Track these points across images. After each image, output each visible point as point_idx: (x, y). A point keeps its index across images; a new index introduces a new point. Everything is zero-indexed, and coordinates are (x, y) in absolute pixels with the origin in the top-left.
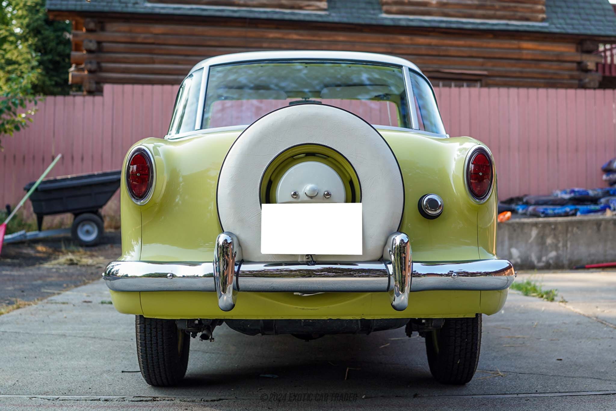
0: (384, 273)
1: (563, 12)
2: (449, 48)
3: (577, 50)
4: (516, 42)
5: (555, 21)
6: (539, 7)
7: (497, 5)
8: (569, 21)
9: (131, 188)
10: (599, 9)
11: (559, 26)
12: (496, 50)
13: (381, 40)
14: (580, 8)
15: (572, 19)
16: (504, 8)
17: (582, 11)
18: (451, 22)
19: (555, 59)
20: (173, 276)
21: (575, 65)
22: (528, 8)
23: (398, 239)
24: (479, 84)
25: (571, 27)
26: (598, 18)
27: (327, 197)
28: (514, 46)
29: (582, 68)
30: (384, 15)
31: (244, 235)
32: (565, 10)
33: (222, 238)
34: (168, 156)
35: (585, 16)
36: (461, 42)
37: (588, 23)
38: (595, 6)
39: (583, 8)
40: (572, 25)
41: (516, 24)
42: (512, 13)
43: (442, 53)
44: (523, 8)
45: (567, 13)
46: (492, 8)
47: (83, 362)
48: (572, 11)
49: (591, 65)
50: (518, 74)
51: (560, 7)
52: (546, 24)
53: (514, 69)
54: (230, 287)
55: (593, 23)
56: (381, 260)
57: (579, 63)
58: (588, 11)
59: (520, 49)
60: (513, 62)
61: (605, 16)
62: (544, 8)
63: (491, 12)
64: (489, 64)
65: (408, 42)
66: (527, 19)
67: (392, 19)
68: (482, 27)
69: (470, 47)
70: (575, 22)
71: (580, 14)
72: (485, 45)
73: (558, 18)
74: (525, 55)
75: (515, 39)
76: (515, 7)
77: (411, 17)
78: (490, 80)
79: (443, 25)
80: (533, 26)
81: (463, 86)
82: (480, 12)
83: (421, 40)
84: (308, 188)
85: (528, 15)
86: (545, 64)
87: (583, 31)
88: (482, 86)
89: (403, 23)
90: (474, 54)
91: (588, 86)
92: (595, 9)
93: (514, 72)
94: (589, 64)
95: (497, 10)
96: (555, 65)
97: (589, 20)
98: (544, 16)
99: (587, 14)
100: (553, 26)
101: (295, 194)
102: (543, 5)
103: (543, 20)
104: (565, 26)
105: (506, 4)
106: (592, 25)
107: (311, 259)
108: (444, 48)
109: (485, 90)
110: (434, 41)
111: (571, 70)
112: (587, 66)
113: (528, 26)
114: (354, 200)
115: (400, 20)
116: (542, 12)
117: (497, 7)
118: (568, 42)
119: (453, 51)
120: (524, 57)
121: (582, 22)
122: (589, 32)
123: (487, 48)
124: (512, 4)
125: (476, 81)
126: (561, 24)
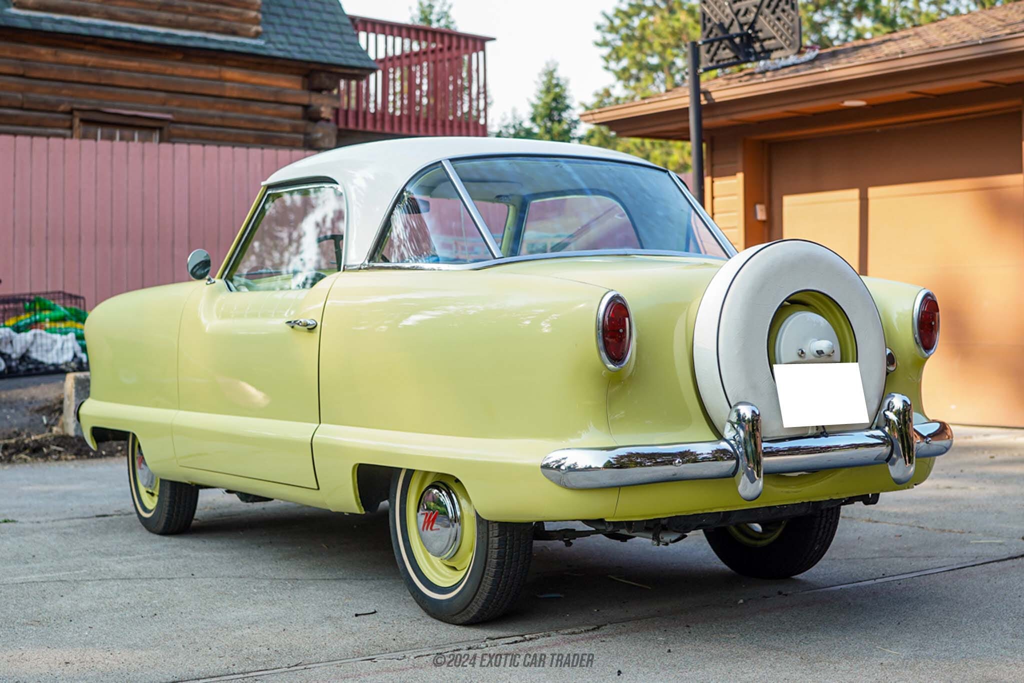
1: (282, 25)
2: (115, 72)
3: (303, 88)
4: (216, 68)
5: (274, 38)
6: (253, 14)
7: (191, 6)
8: (292, 39)
10: (333, 23)
11: (280, 46)
12: (186, 80)
13: (8, 54)
14: (305, 19)
15: (297, 36)
16: (200, 12)
17: (308, 24)
18: (120, 30)
19: (272, 99)
21: (299, 110)
22: (236, 14)
24: (156, 136)
25: (296, 48)
26: (333, 37)
28: (212, 75)
29: (311, 115)
30: (13, 11)
32: (285, 20)
35: (314, 33)
36: (134, 64)
37: (319, 44)
38: (326, 17)
39: (310, 20)
40: (299, 45)
41: (217, 39)
42: (212, 21)
43: (103, 82)
44: (228, 13)
45: (289, 26)
46: (183, 10)
48: (294, 22)
49: (326, 112)
50: (217, 121)
51: (278, 15)
52: (260, 42)
53: (212, 112)
55: (327, 44)
57: (306, 107)
58: (318, 25)
59: (221, 79)
60: (210, 100)
61: (342, 34)
62: (260, 16)
63: (181, 17)
64: (175, 103)
65: (50, 58)
66: (234, 33)
67: (28, 18)
68: (168, 41)
69: (147, 72)
70: (301, 41)
71: (306, 28)
72: (170, 70)
73: (277, 33)
74: (231, 90)
75: (215, 64)
76: (217, 11)
77: (58, 17)
78: (175, 130)
79: (110, 34)
80: (244, 45)
81: (133, 139)
82: (164, 15)
83: (71, 56)
85: (236, 25)
86: (256, 107)
87: (316, 58)
88: (161, 140)
89: (47, 26)
90: (153, 86)
91: (322, 144)
92: (326, 22)
93: (213, 117)
94: (323, 109)
95: (189, 14)
96: (271, 109)
97: (320, 39)
98: (260, 28)
99: (317, 30)
100: (270, 45)
102: (258, 11)
103: (257, 35)
104: (289, 48)
105: (204, 5)
106: (325, 47)
108: (108, 71)
109: (166, 147)
110: (92, 60)
111: (293, 117)
112: (319, 112)
113: (236, 43)
115: (41, 19)
116: (256, 22)
117: (190, 9)
118: (291, 73)
119: (120, 78)
120: (228, 93)
121: (312, 42)
122: (324, 59)
123: (172, 75)
124: (212, 6)
125: (153, 129)
126: (281, 43)
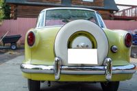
0: (104, 70)
9: (28, 43)
20: (41, 69)
23: (108, 60)
27: (87, 47)
31: (62, 57)
33: (57, 59)
34: (39, 34)
47: (13, 83)
54: (59, 73)
56: (102, 65)
84: (82, 44)
101: (78, 46)
107: (83, 65)
114: (93, 48)
